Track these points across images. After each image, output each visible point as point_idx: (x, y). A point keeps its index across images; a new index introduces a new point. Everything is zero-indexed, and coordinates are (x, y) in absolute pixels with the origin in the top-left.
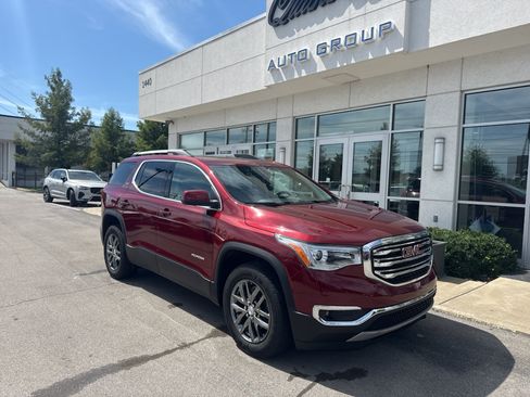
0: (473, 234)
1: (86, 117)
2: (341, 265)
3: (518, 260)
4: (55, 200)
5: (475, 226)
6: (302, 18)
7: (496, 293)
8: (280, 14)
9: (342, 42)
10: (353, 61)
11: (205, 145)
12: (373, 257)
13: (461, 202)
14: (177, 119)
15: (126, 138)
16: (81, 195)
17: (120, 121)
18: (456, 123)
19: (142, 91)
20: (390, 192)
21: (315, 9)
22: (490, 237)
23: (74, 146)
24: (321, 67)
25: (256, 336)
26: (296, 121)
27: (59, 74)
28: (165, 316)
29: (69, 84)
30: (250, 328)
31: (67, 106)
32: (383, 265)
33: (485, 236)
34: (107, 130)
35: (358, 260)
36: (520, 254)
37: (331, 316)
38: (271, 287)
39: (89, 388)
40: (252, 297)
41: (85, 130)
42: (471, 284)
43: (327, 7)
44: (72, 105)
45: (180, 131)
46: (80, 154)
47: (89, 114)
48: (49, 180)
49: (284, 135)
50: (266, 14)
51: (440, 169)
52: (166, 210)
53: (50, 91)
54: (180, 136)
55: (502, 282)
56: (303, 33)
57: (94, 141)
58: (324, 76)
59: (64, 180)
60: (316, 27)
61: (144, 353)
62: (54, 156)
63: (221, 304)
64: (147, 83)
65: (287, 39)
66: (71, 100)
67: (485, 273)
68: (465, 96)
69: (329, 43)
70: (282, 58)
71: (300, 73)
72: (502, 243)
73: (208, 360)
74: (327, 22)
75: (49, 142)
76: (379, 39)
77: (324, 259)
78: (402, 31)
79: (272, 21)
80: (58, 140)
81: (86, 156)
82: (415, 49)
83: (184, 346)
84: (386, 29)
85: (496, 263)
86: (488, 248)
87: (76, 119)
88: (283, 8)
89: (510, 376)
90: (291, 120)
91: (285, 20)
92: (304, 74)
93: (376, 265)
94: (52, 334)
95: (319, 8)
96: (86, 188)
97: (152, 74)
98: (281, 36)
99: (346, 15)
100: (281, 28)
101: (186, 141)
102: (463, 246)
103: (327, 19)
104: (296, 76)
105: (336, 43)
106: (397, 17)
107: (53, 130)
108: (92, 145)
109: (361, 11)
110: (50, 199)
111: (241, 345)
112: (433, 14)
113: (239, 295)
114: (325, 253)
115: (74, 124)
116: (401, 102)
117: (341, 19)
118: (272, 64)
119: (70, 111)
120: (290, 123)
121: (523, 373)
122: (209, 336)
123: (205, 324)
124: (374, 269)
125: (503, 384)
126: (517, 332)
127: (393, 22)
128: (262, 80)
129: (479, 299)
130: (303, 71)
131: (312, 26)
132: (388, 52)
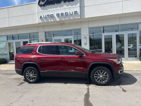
6: (50, 5)
10: (67, 19)
18: (88, 34)
24: (58, 19)
26: (45, 33)
50: (37, 2)
51: (86, 44)
56: (50, 9)
58: (58, 22)
60: (55, 9)
65: (45, 10)
74: (58, 8)
78: (79, 14)
79: (39, 5)
83: (88, 89)
88: (43, 2)
98: (43, 10)
99: (64, 7)
100: (43, 7)
103: (58, 7)
104: (50, 21)
109: (68, 7)
117: (62, 8)
122: (88, 86)
128: (37, 21)
130: (52, 20)
131: (53, 8)
132: (76, 18)
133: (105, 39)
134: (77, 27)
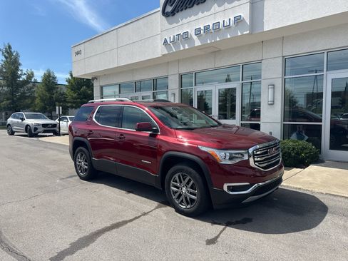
0: (294, 141)
1: (30, 76)
2: (238, 161)
3: (320, 155)
4: (16, 134)
5: (294, 136)
6: (184, 12)
7: (310, 174)
8: (169, 9)
9: (211, 27)
10: (218, 39)
11: (120, 93)
12: (254, 155)
13: (285, 123)
14: (99, 76)
15: (59, 89)
16: (36, 129)
17: (54, 78)
18: (281, 76)
19: (74, 58)
20: (242, 118)
21: (192, 6)
22: (303, 143)
23: (23, 96)
24: (198, 43)
25: (188, 204)
26: (181, 76)
27: (10, 47)
28: (126, 199)
29: (17, 54)
30: (184, 200)
31: (17, 69)
32: (259, 159)
33: (300, 142)
34: (46, 85)
35: (246, 157)
36: (320, 151)
37: (233, 189)
38: (197, 176)
39: (100, 239)
40: (184, 182)
41: (31, 85)
42: (295, 170)
43: (200, 5)
44: (20, 68)
45: (102, 84)
46: (28, 101)
47: (32, 74)
48: (10, 120)
49: (174, 85)
50: (160, 9)
51: (272, 104)
52: (121, 135)
53: (4, 59)
54: (102, 88)
55: (312, 168)
56: (185, 21)
57: (38, 92)
58: (199, 48)
59: (23, 119)
60: (193, 18)
61: (123, 220)
62: (10, 104)
63: (164, 189)
64: (79, 53)
65: (175, 25)
66: (20, 64)
67: (302, 164)
68: (285, 60)
69: (202, 28)
70: (172, 37)
71: (184, 46)
72: (310, 145)
73: (162, 220)
74: (200, 14)
75: (6, 94)
76: (234, 26)
77: (227, 158)
78: (248, 21)
79: (165, 13)
80: (12, 93)
81: (32, 103)
82: (257, 32)
83: (145, 214)
84: (238, 20)
85: (308, 157)
86: (303, 149)
87: (24, 77)
88: (171, 6)
89: (327, 215)
90: (177, 76)
91: (173, 13)
92: (187, 47)
93: (256, 159)
94: (61, 213)
95: (195, 5)
96: (39, 125)
97: (82, 47)
98: (170, 23)
99: (212, 10)
100: (170, 18)
101: (107, 91)
102: (289, 149)
103: (200, 13)
104: (182, 48)
105: (207, 28)
106: (244, 12)
107: (8, 86)
108: (36, 95)
109: (222, 8)
110: (12, 133)
111: (179, 211)
112: (266, 11)
113: (176, 182)
114: (228, 154)
115: (23, 81)
116: (247, 64)
117: (209, 13)
118: (166, 41)
119: (19, 73)
120: (177, 78)
121: (333, 213)
122: (157, 208)
123: (152, 201)
124: (255, 162)
125: (325, 219)
126: (326, 194)
127: (242, 15)
128: (159, 51)
129: (302, 178)
130: (186, 45)
131: (190, 17)
132: (239, 34)
133: (334, 94)
134: (251, 57)
